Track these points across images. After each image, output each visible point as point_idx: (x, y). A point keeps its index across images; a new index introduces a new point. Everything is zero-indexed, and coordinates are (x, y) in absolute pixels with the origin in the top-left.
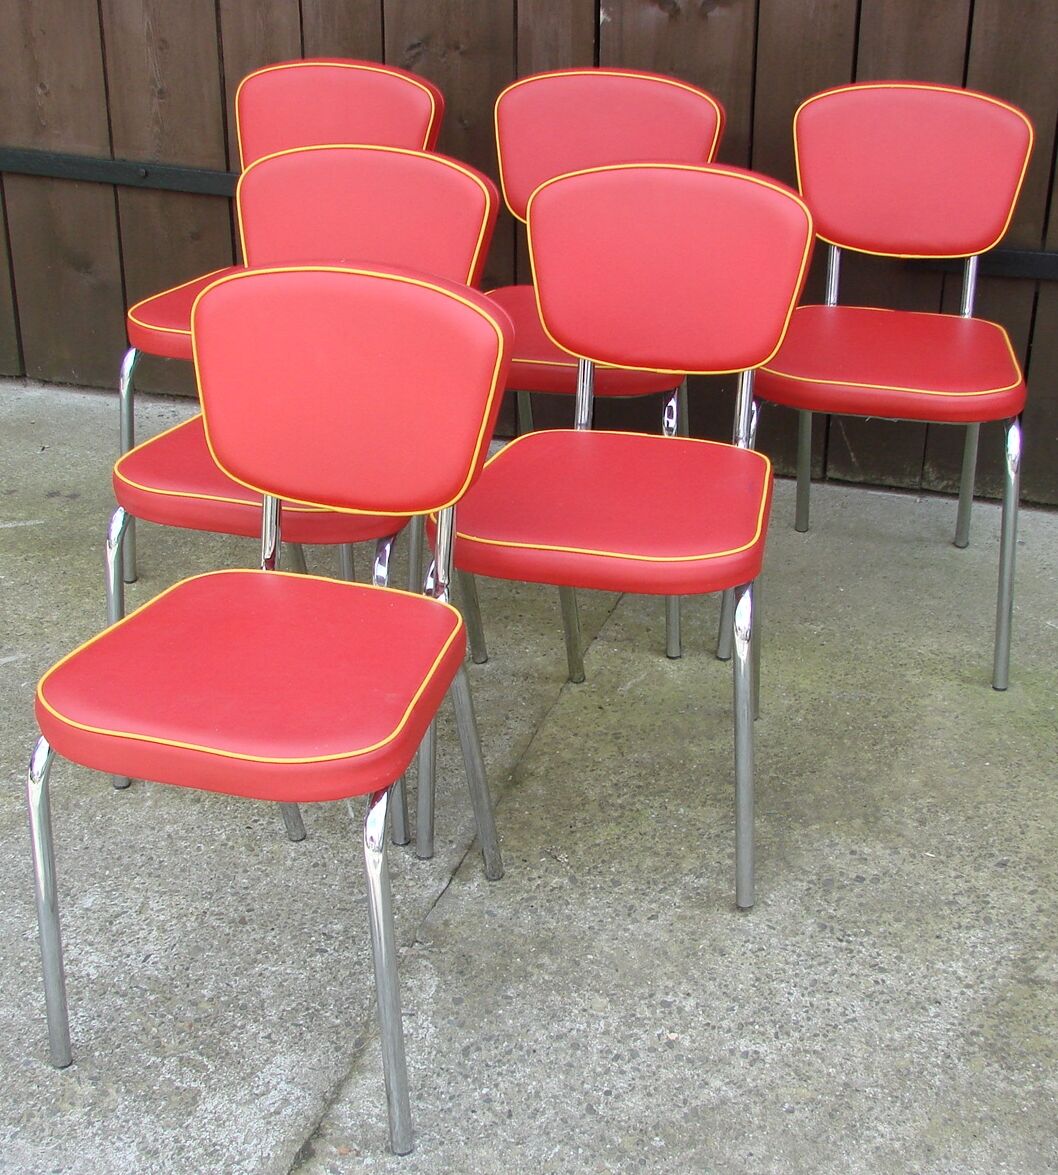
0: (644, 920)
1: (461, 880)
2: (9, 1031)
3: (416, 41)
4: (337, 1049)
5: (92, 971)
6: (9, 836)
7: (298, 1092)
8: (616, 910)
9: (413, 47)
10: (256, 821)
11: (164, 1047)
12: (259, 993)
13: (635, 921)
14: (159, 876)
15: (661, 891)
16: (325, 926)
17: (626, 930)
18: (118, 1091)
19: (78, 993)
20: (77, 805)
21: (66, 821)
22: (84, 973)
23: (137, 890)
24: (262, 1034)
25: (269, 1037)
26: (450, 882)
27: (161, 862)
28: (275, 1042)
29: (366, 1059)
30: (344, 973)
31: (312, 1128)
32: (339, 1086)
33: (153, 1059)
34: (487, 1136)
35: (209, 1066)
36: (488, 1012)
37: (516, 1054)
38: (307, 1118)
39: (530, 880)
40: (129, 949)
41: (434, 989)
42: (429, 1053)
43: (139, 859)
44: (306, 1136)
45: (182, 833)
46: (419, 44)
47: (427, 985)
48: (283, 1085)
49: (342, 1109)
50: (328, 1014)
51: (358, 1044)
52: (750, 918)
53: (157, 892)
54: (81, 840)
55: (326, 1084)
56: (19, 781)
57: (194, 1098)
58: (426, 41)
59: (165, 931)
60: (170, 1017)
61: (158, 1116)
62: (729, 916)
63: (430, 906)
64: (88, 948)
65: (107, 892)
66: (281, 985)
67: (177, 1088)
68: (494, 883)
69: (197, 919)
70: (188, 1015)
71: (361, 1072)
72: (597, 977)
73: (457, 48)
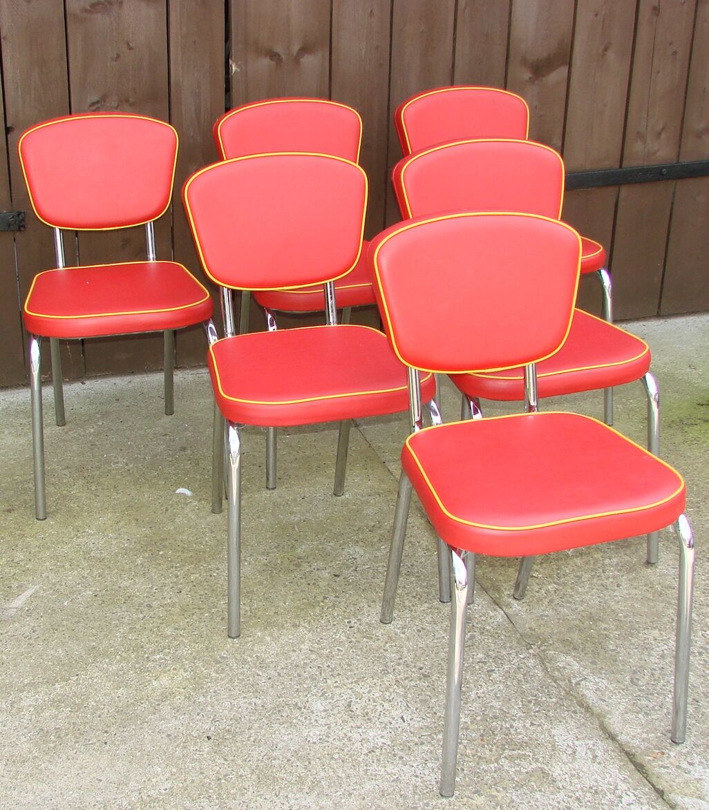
0: (616, 588)
1: (506, 606)
2: (388, 794)
3: (95, 99)
4: (575, 712)
5: (384, 741)
6: (206, 692)
7: (590, 743)
8: (598, 589)
9: (94, 104)
10: (349, 622)
11: (485, 758)
12: (492, 706)
13: (614, 591)
14: (339, 674)
15: (604, 572)
16: (473, 658)
17: (616, 596)
18: (498, 791)
19: (395, 755)
20: (223, 658)
21: (231, 669)
22: (380, 744)
23: (335, 687)
24: (528, 725)
25: (532, 724)
26: (501, 608)
27: (328, 666)
28: (539, 725)
29: (597, 710)
30: (520, 676)
31: (623, 754)
32: (603, 728)
33: (492, 766)
34: (703, 715)
35: (527, 754)
36: (616, 661)
37: (657, 673)
38: (615, 751)
39: (537, 592)
40: (386, 720)
41: (575, 662)
42: (619, 692)
43: (314, 671)
44: (627, 759)
45: (316, 645)
46: (98, 102)
47: (569, 663)
48: (577, 743)
49: (622, 738)
50: (544, 699)
51: (581, 705)
52: (660, 567)
53: (352, 683)
54: (259, 675)
55: (595, 731)
56: (159, 659)
57: (544, 773)
58: (104, 98)
59: (390, 701)
60: (466, 741)
61: (540, 791)
62: (649, 571)
63: (511, 624)
64: (360, 730)
65: (322, 696)
66: (498, 698)
67: (527, 773)
68: (523, 601)
69: (398, 686)
70: (473, 735)
71: (605, 717)
72: (637, 622)
73: (127, 101)
